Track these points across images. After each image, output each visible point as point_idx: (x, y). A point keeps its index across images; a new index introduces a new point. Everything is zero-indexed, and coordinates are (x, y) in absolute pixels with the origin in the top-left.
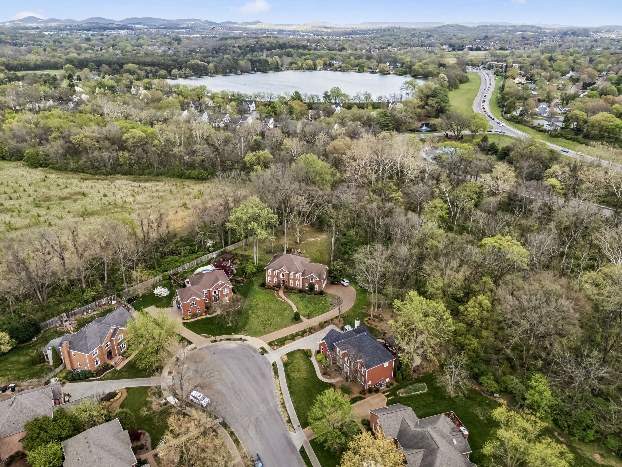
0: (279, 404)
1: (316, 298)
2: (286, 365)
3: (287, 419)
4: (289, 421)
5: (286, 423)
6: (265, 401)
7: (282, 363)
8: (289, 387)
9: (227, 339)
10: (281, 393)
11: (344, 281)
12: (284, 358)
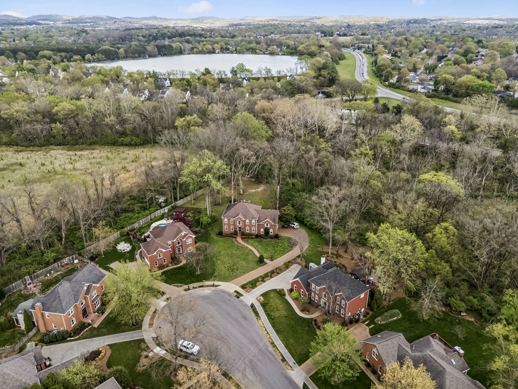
0: (269, 344)
1: (273, 241)
2: (263, 305)
3: (281, 358)
4: (284, 360)
5: (281, 362)
6: (253, 342)
7: (259, 304)
8: (274, 326)
9: (200, 287)
10: (268, 333)
11: (294, 225)
12: (260, 299)
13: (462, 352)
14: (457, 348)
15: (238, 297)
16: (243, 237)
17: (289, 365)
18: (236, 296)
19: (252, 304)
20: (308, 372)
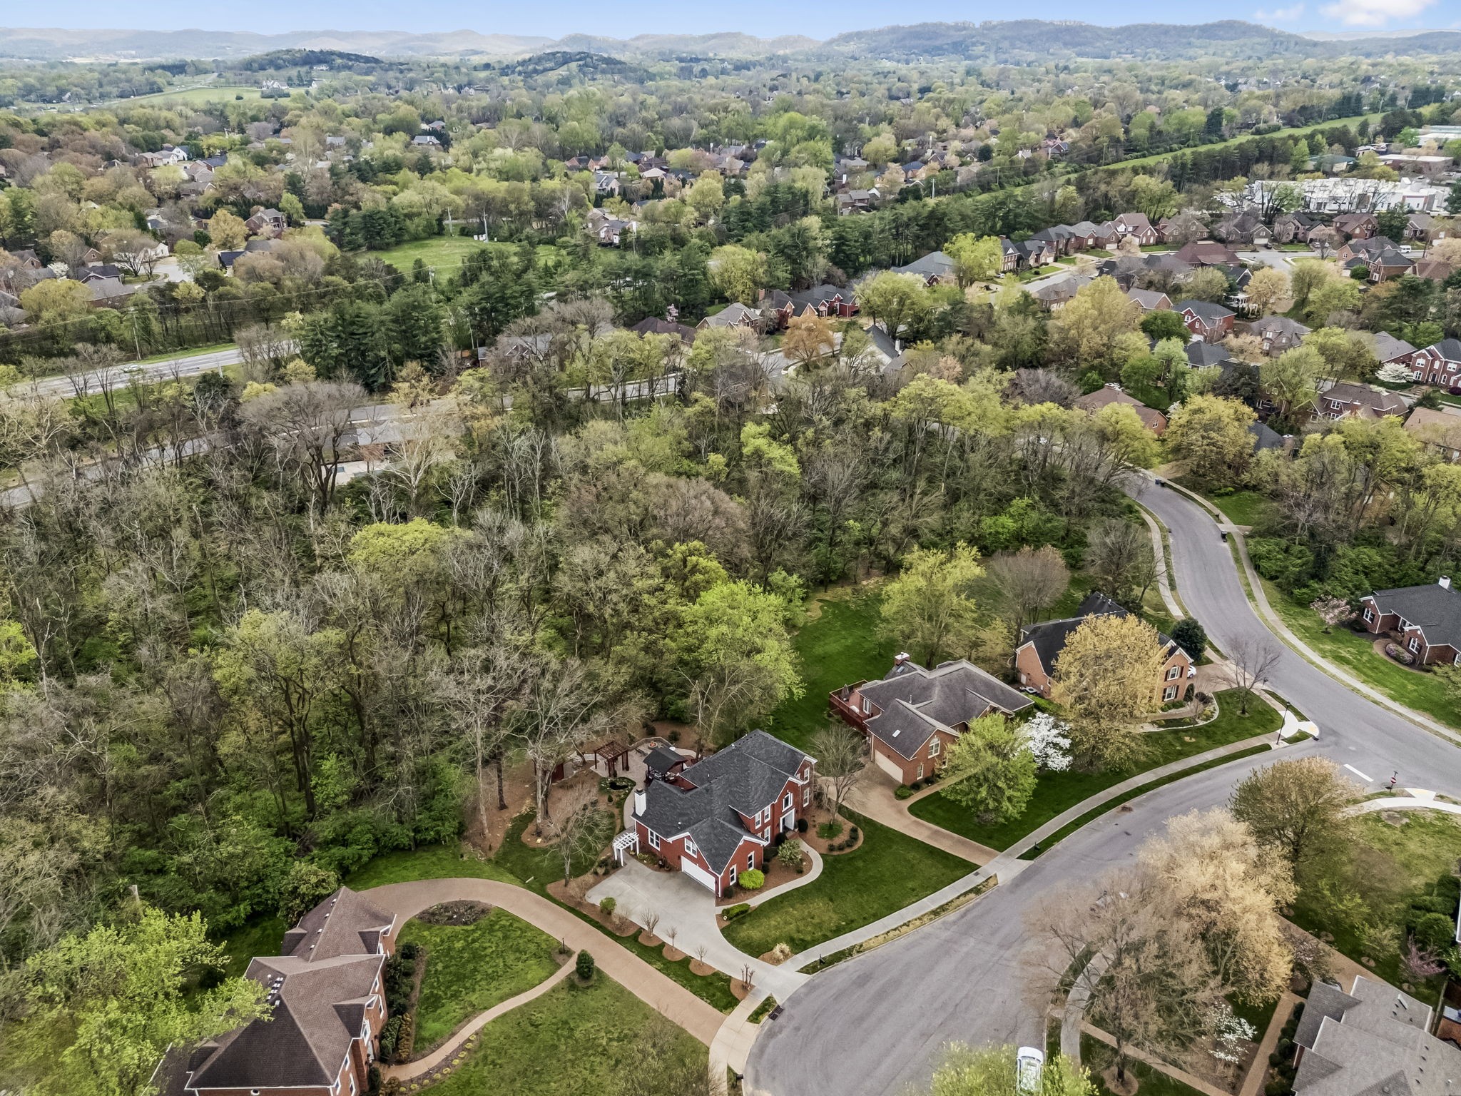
2: (802, 946)
3: (972, 896)
5: (982, 896)
8: (877, 917)
10: (906, 925)
12: (782, 952)
13: (906, 655)
16: (404, 1055)
17: (986, 881)
18: (773, 1017)
19: (801, 971)
20: (992, 856)
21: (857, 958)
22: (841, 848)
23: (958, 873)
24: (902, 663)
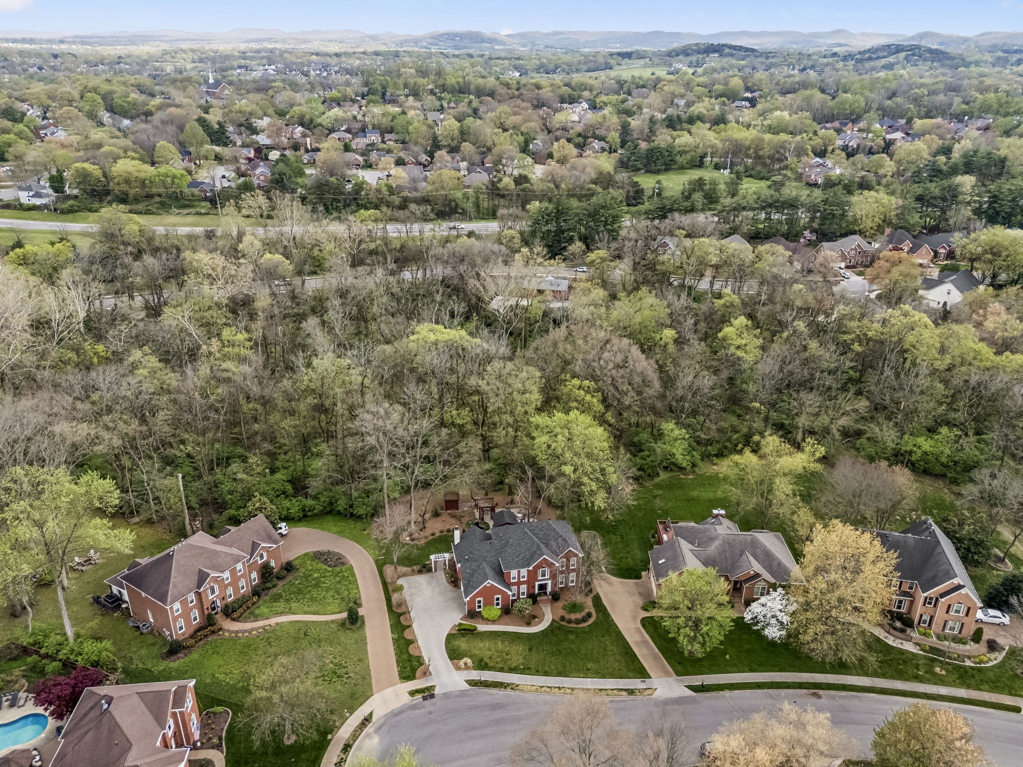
1: (295, 581)
2: (483, 667)
3: (624, 693)
4: (631, 692)
7: (475, 672)
8: (546, 674)
9: (344, 751)
10: (559, 688)
11: (280, 528)
12: (466, 664)
13: (723, 512)
14: (715, 512)
15: (432, 696)
16: (235, 615)
17: (645, 689)
18: (425, 698)
19: (467, 681)
20: (667, 674)
21: (509, 692)
22: (570, 621)
23: (630, 674)
24: (716, 516)
